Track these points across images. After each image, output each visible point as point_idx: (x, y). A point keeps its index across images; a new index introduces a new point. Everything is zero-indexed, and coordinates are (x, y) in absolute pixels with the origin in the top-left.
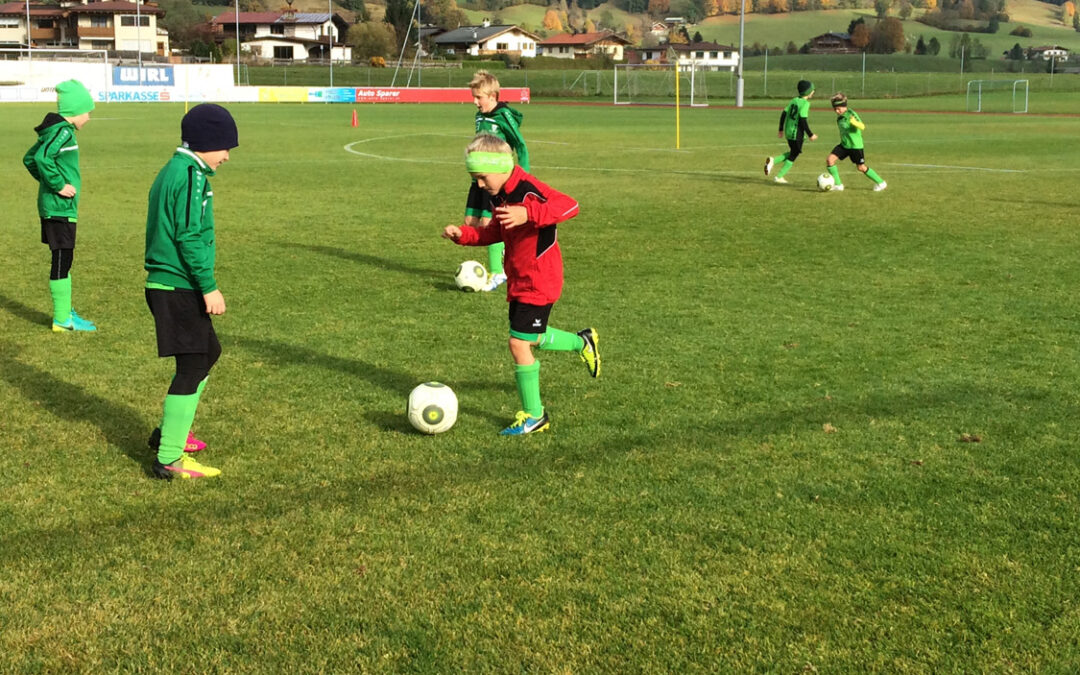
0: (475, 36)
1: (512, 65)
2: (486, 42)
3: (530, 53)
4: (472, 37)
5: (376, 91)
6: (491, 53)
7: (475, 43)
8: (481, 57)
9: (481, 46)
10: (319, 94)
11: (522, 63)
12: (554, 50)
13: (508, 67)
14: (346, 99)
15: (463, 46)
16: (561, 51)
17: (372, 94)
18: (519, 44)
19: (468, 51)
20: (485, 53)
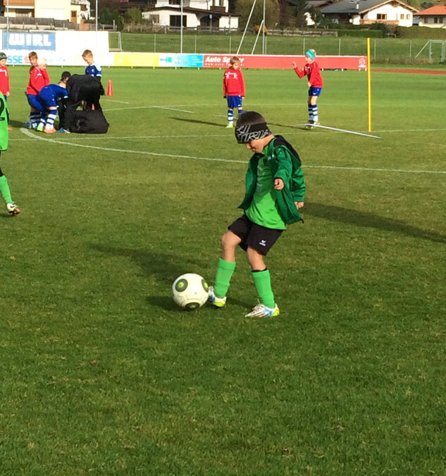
0: (358, 7)
1: (389, 34)
2: (367, 12)
3: (407, 23)
4: (354, 9)
5: (222, 57)
6: (370, 23)
7: (357, 14)
8: (362, 26)
9: (362, 16)
10: (170, 60)
11: (398, 32)
12: (429, 20)
13: (384, 36)
14: (194, 65)
15: (346, 16)
16: (436, 22)
17: (219, 60)
18: (397, 14)
19: (351, 21)
20: (366, 23)
